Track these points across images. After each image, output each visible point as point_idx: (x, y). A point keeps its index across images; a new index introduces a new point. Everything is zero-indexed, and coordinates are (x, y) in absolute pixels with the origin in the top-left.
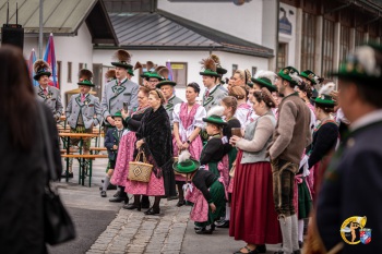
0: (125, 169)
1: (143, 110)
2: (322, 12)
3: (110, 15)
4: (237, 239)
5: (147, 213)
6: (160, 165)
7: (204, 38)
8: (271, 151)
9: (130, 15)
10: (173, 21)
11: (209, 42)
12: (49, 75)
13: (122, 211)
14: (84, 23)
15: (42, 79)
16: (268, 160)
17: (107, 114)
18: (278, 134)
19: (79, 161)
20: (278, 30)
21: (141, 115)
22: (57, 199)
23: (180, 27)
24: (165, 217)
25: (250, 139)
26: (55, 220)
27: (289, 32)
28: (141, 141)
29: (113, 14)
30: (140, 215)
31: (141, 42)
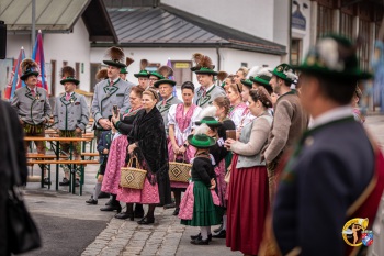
0: (116, 175)
1: (136, 111)
2: (339, 5)
3: (109, 10)
4: (233, 249)
5: (140, 223)
6: (154, 171)
7: (210, 35)
8: (266, 154)
9: (130, 10)
10: (177, 16)
11: (216, 39)
12: (37, 75)
13: (114, 221)
14: (81, 19)
15: (30, 79)
16: (264, 163)
17: (99, 116)
18: (273, 136)
19: (70, 167)
20: (291, 25)
21: (133, 117)
22: (21, 205)
23: (185, 22)
24: (160, 227)
25: (246, 142)
26: (19, 228)
27: (303, 27)
28: (134, 145)
29: (113, 9)
30: (133, 225)
31: (143, 39)
